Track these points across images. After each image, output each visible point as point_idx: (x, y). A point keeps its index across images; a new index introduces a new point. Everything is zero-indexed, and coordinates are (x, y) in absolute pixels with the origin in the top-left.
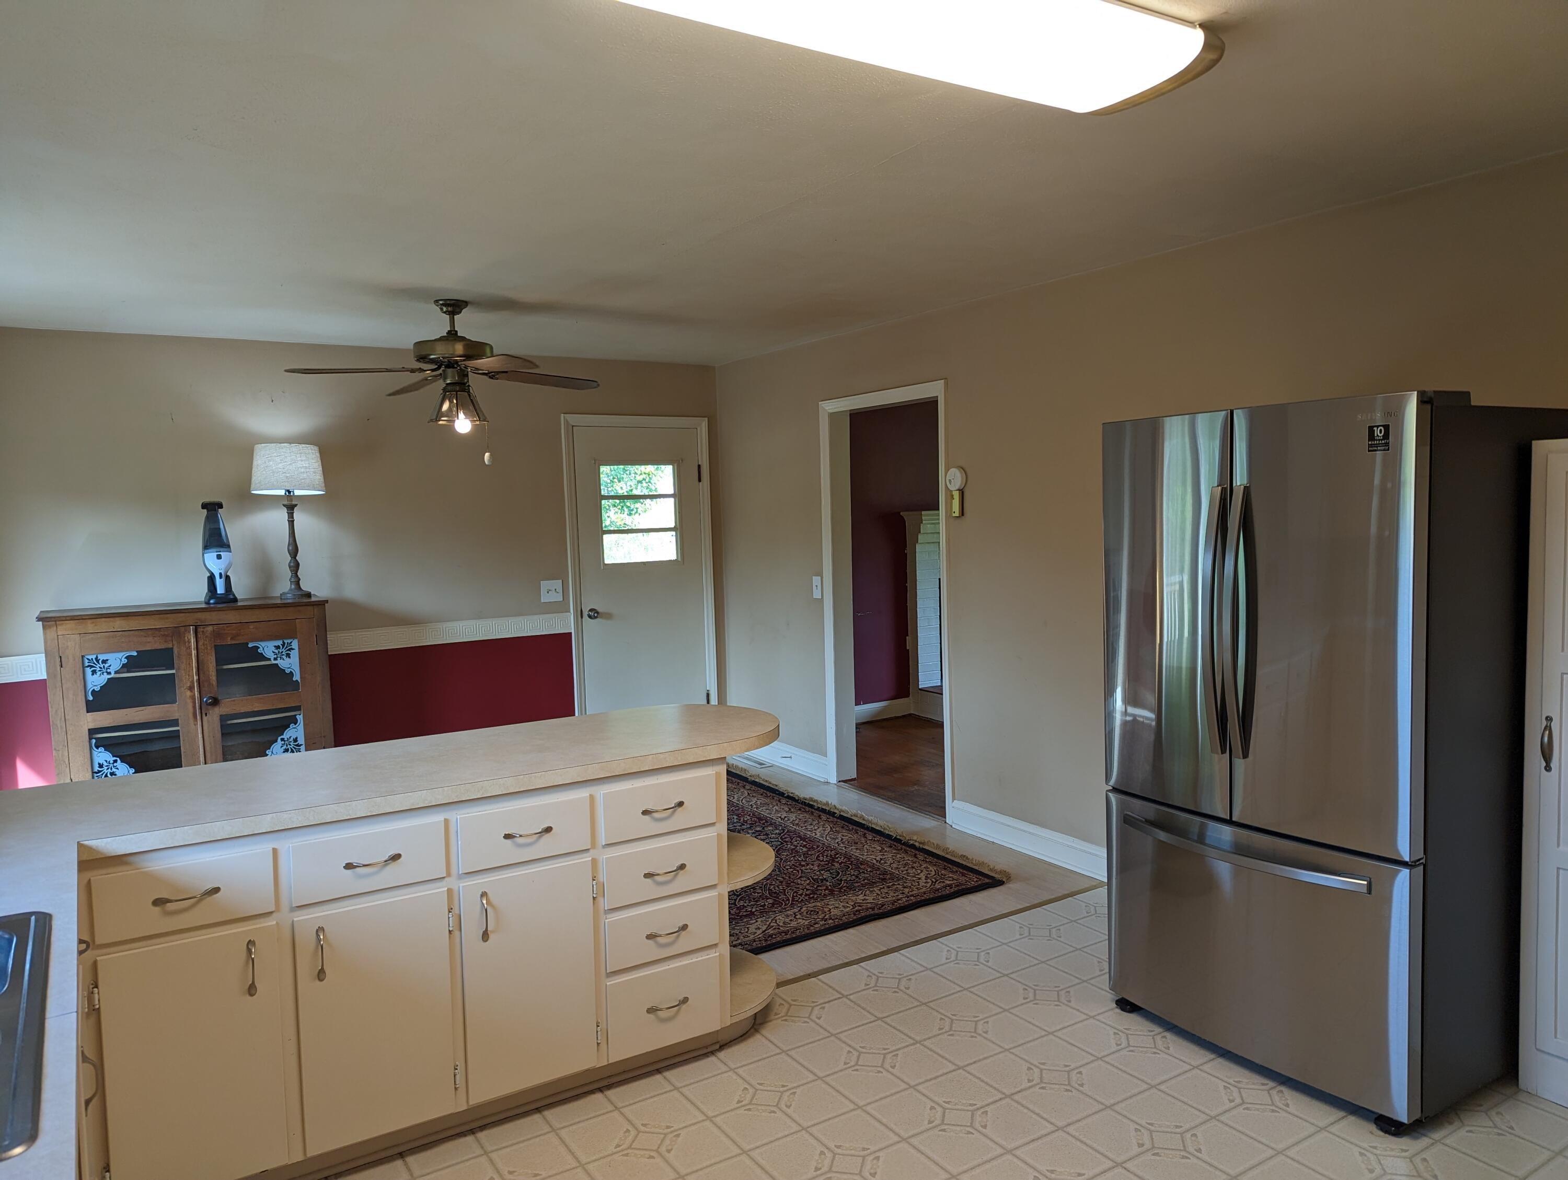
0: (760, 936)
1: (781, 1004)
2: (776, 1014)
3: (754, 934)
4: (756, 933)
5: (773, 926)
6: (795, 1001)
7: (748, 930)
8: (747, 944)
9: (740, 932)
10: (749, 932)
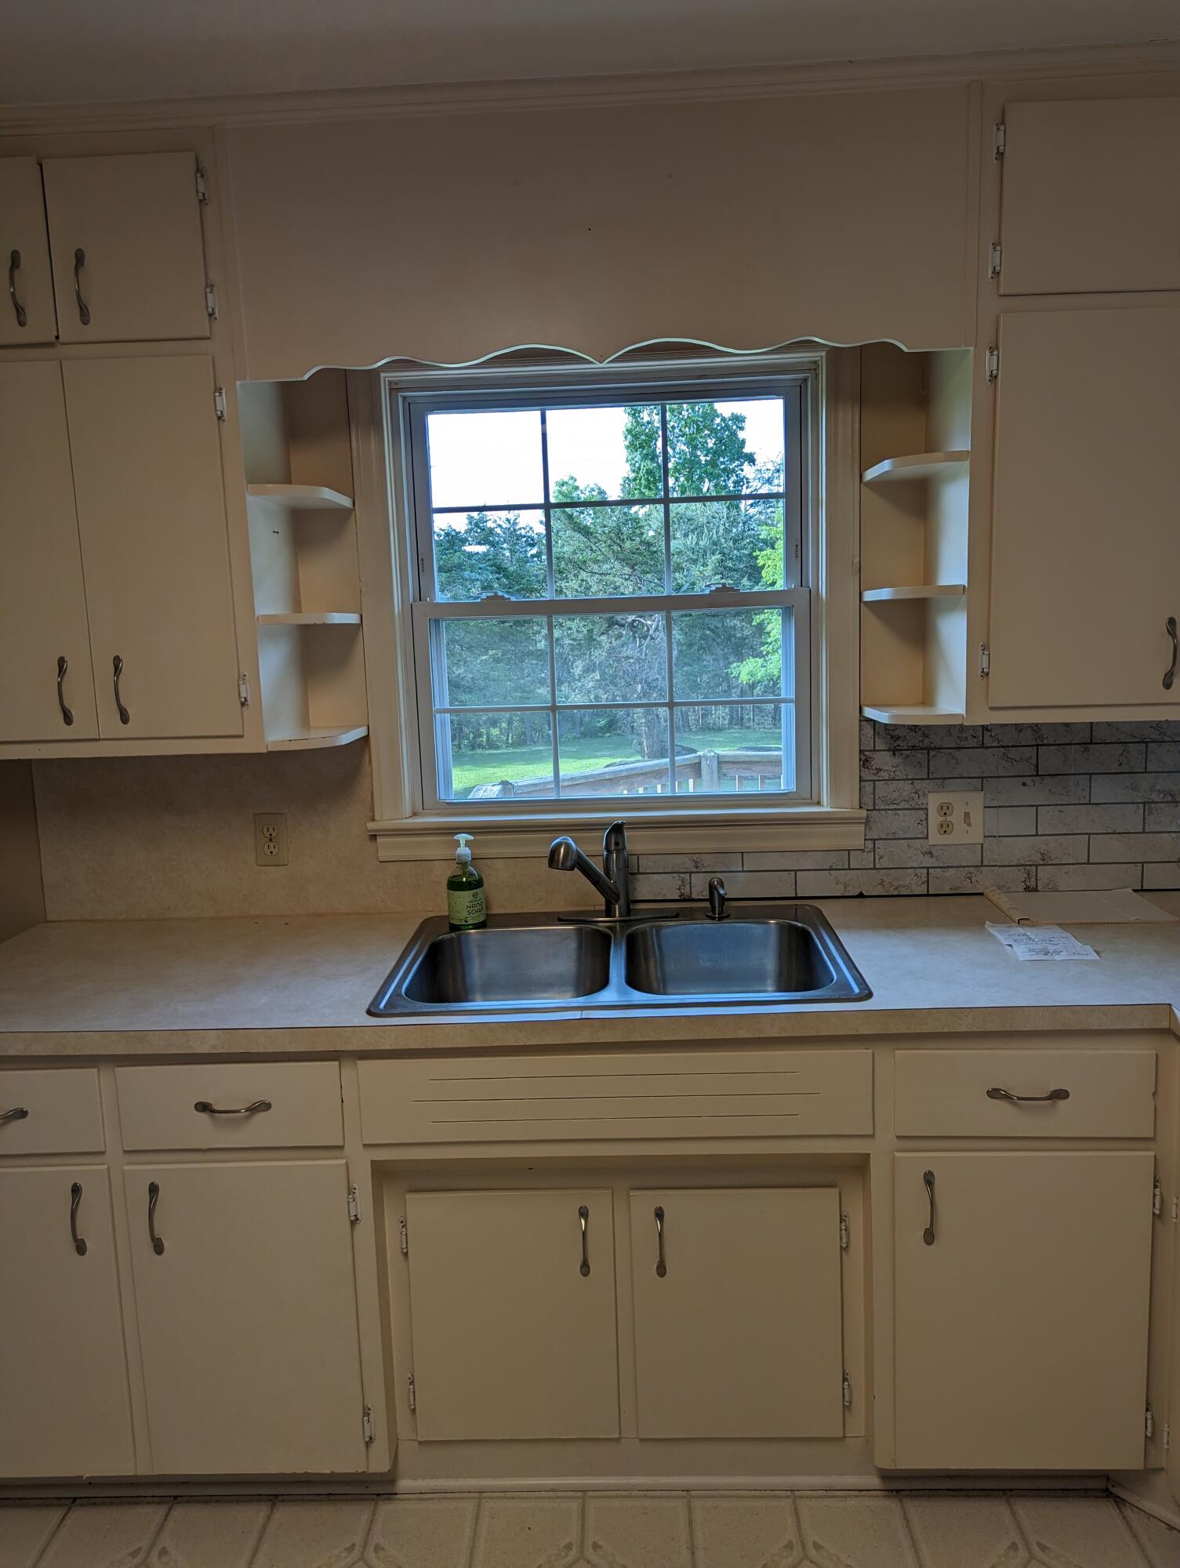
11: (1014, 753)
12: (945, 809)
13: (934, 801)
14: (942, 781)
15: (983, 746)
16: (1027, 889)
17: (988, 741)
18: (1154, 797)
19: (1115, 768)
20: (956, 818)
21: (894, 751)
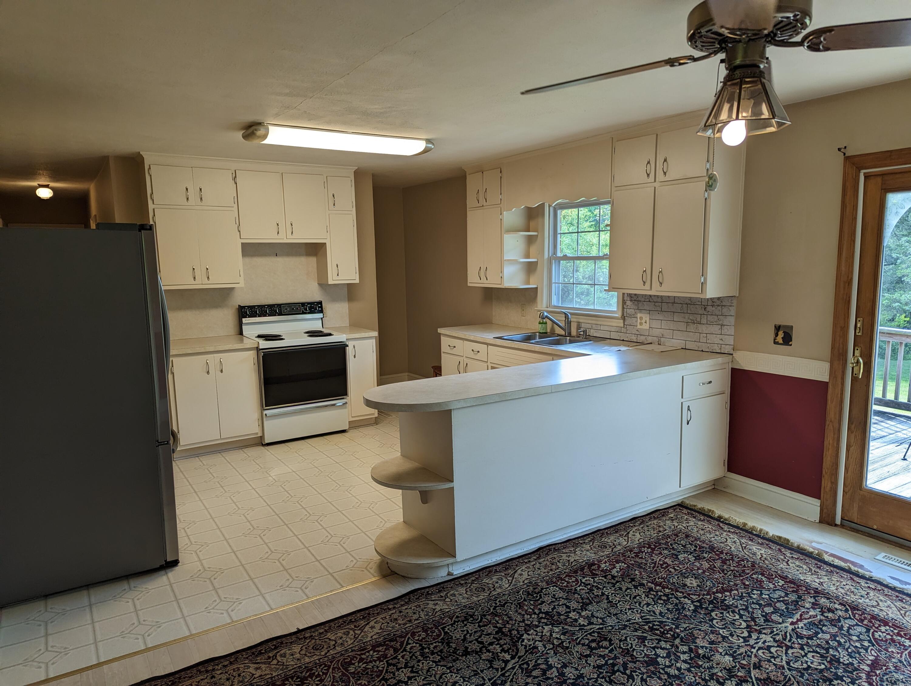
0: (372, 619)
1: (371, 568)
2: (376, 563)
3: (377, 621)
4: (375, 623)
5: (359, 630)
6: (362, 571)
7: (381, 627)
8: (384, 610)
9: (388, 623)
10: (380, 624)
11: (657, 304)
12: (641, 318)
13: (639, 315)
14: (640, 310)
15: (650, 301)
16: (659, 344)
17: (651, 300)
18: (689, 321)
19: (680, 311)
20: (643, 321)
21: (631, 301)
